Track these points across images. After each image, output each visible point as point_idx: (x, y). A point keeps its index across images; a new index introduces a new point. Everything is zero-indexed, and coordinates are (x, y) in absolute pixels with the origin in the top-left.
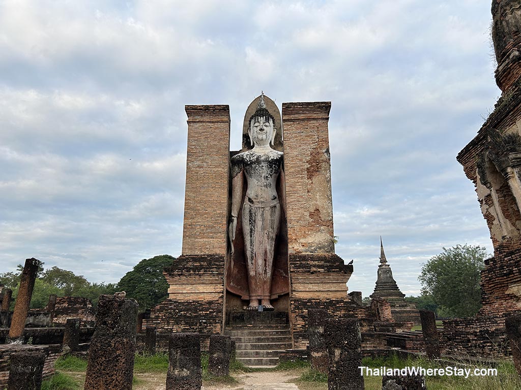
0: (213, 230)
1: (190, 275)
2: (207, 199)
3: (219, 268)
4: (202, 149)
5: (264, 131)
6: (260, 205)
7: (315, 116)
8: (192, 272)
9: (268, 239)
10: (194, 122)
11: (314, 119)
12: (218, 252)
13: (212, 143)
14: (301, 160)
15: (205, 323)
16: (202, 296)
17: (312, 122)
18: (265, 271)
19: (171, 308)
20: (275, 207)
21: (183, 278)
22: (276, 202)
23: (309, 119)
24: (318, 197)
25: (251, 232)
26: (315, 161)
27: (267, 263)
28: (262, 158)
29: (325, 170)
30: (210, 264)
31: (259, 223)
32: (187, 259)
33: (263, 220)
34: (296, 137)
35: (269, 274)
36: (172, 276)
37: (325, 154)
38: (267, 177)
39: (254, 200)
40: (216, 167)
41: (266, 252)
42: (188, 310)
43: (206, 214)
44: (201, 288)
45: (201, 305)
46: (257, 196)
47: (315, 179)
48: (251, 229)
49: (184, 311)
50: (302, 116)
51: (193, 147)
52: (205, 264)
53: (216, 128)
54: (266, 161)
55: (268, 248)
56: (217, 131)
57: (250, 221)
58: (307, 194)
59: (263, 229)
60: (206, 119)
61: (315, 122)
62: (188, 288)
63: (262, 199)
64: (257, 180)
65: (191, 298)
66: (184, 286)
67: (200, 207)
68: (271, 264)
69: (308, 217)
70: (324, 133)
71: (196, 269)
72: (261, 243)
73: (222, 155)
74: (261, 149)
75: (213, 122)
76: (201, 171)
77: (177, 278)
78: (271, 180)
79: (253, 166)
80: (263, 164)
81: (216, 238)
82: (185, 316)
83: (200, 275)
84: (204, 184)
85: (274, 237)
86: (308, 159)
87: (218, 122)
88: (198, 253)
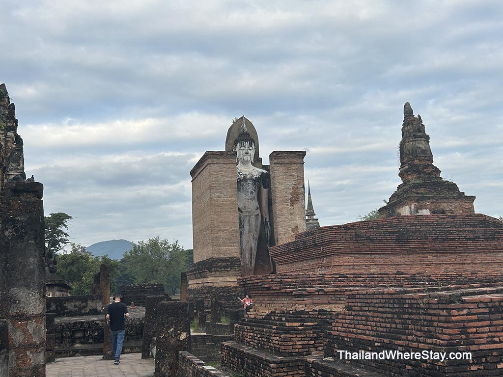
0: (231, 241)
1: (222, 271)
2: (225, 220)
3: (239, 267)
4: (219, 184)
5: (249, 154)
6: (247, 214)
7: (295, 161)
8: (223, 269)
9: (253, 239)
10: (213, 164)
11: (294, 163)
12: (235, 256)
13: (226, 179)
14: (286, 192)
15: (236, 299)
16: (229, 283)
17: (293, 165)
18: (251, 262)
19: (214, 292)
20: (258, 215)
21: (218, 273)
22: (258, 212)
23: (291, 163)
24: (297, 218)
25: (241, 234)
26: (295, 193)
27: (252, 257)
28: (248, 177)
29: (302, 200)
30: (232, 263)
31: (247, 228)
32: (217, 260)
33: (249, 225)
34: (283, 176)
35: (253, 265)
36: (211, 271)
37: (302, 189)
38: (252, 192)
39: (243, 210)
40: (230, 197)
41: (251, 248)
42: (224, 292)
43: (225, 230)
44: (228, 279)
45: (231, 289)
46: (245, 207)
47: (295, 206)
48: (241, 232)
49: (222, 293)
50: (287, 161)
51: (213, 182)
52: (229, 263)
53: (228, 168)
54: (251, 179)
55: (253, 245)
56: (229, 170)
57: (240, 226)
58: (290, 216)
59: (250, 231)
60: (221, 161)
61: (295, 165)
62: (220, 279)
63: (249, 210)
64: (245, 194)
65: (223, 285)
66: (217, 278)
67: (221, 225)
68: (255, 257)
69: (291, 232)
70: (302, 174)
71: (225, 267)
72: (248, 242)
73: (233, 188)
74: (246, 167)
75: (226, 164)
76: (220, 200)
77: (213, 273)
78: (255, 194)
79: (242, 183)
80: (249, 182)
81: (234, 246)
82: (223, 296)
83: (228, 271)
84: (223, 209)
85: (257, 237)
86: (291, 191)
87: (229, 164)
88: (222, 256)
